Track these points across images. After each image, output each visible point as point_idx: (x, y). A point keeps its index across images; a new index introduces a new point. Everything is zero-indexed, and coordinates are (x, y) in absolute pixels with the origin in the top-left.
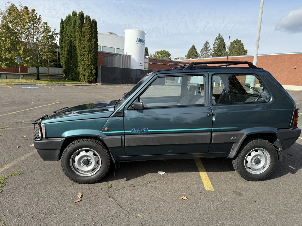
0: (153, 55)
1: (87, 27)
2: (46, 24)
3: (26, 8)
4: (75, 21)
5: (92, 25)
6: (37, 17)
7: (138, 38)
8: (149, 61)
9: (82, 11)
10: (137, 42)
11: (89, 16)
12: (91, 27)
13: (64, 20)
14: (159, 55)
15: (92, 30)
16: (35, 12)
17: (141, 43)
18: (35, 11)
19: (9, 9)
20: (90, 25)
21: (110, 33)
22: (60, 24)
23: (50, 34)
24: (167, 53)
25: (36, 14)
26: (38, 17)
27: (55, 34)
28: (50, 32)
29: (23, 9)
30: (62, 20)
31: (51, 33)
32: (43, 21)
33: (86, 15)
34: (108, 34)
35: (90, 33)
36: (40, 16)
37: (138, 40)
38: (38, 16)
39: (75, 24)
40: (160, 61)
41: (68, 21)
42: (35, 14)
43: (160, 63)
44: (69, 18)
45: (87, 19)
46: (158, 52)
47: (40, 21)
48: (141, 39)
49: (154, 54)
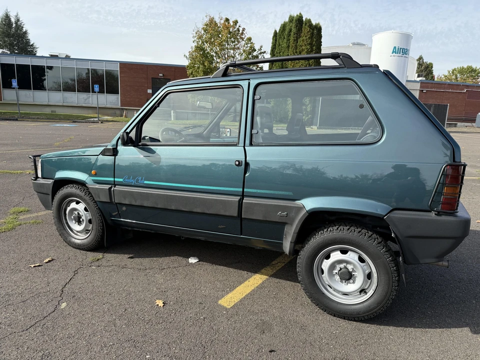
0: (443, 77)
1: (306, 37)
2: (250, 39)
3: (227, 20)
4: (290, 31)
5: (312, 34)
6: (239, 31)
7: (395, 47)
8: (421, 87)
9: (300, 14)
10: (393, 53)
11: (310, 20)
12: (311, 38)
13: (278, 32)
14: (456, 76)
15: (312, 41)
16: (238, 25)
17: (401, 55)
18: (238, 22)
19: (206, 25)
20: (309, 33)
21: (354, 44)
22: (272, 37)
23: (255, 54)
24: (475, 71)
25: (239, 26)
26: (241, 32)
27: (261, 53)
28: (255, 50)
29: (222, 22)
30: (276, 31)
31: (256, 52)
32: (247, 35)
33: (306, 19)
34: (351, 45)
35: (308, 47)
36: (244, 29)
37: (395, 51)
38: (241, 29)
39: (289, 35)
40: (446, 86)
41: (282, 32)
42: (237, 27)
43: (444, 89)
44: (284, 27)
45: (306, 24)
46: (455, 70)
47: (243, 37)
48: (401, 49)
49: (447, 74)
